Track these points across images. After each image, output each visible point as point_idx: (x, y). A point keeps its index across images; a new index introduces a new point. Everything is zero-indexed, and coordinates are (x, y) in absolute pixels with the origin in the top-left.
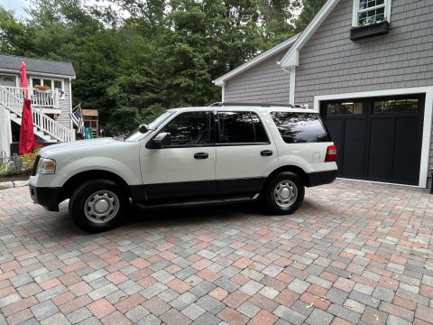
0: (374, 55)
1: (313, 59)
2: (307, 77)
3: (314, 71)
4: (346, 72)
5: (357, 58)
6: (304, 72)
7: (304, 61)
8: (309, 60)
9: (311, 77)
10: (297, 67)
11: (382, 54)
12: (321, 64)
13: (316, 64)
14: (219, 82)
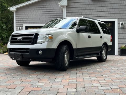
0: (98, 5)
1: (74, 4)
2: (71, 11)
3: (74, 9)
4: (88, 11)
5: (92, 6)
6: (70, 9)
7: (70, 4)
8: (72, 4)
9: (73, 11)
10: (66, 6)
11: (100, 5)
12: (77, 6)
13: (75, 6)
14: (13, 9)
